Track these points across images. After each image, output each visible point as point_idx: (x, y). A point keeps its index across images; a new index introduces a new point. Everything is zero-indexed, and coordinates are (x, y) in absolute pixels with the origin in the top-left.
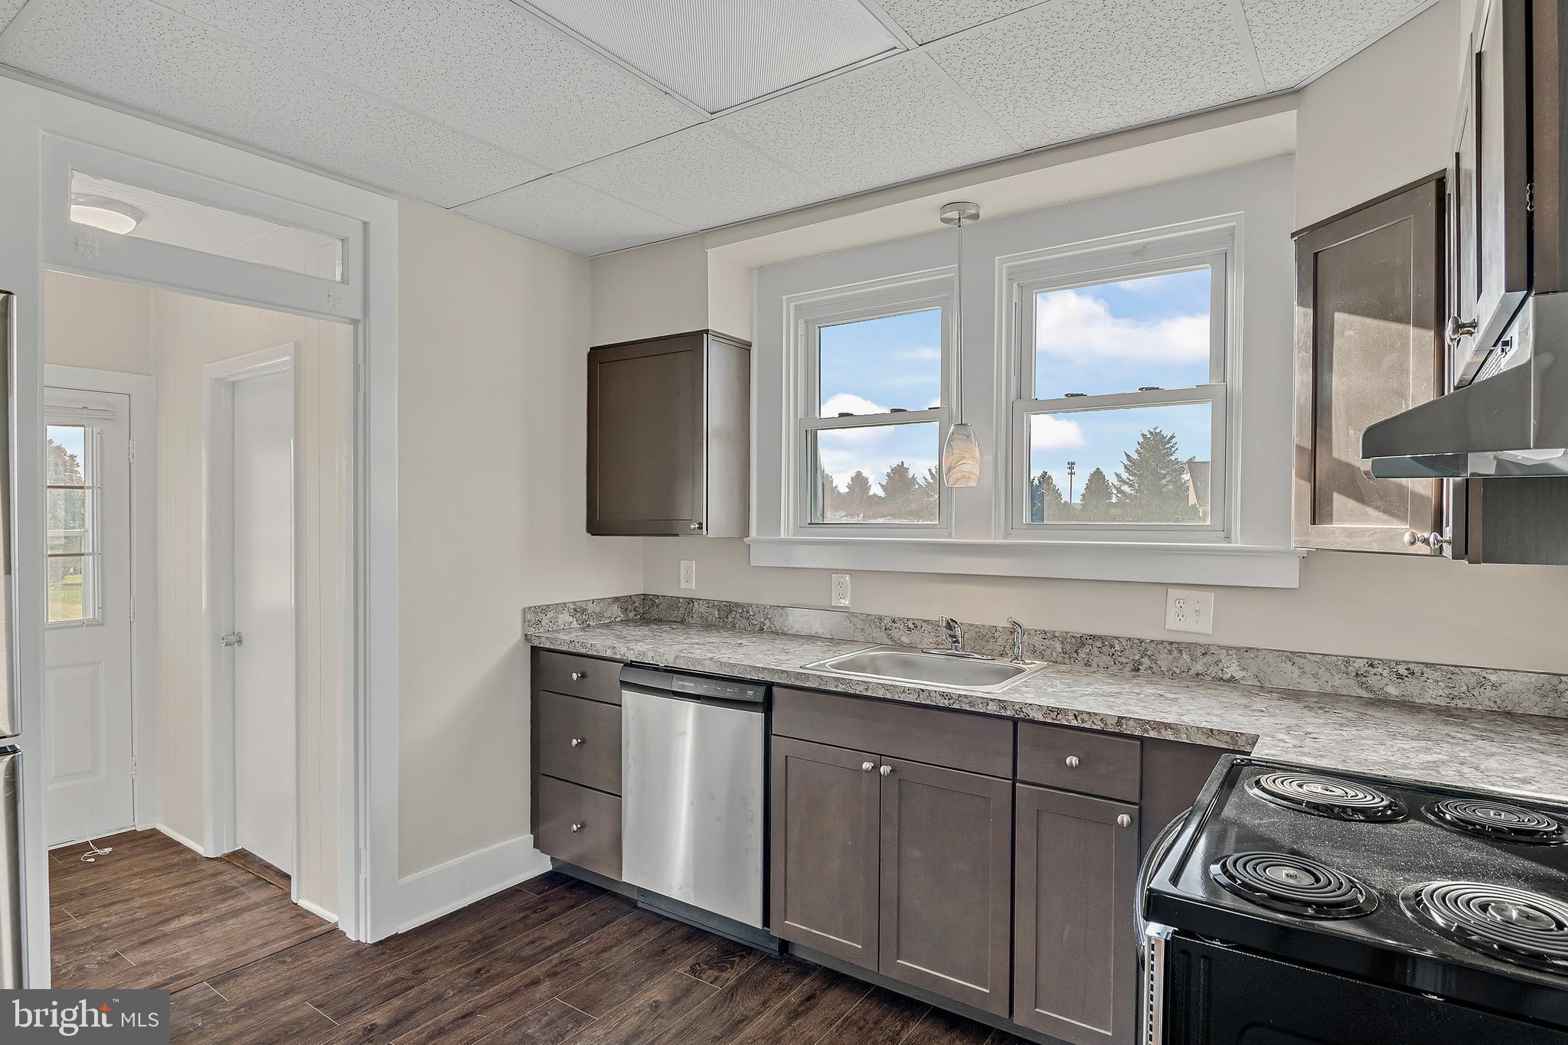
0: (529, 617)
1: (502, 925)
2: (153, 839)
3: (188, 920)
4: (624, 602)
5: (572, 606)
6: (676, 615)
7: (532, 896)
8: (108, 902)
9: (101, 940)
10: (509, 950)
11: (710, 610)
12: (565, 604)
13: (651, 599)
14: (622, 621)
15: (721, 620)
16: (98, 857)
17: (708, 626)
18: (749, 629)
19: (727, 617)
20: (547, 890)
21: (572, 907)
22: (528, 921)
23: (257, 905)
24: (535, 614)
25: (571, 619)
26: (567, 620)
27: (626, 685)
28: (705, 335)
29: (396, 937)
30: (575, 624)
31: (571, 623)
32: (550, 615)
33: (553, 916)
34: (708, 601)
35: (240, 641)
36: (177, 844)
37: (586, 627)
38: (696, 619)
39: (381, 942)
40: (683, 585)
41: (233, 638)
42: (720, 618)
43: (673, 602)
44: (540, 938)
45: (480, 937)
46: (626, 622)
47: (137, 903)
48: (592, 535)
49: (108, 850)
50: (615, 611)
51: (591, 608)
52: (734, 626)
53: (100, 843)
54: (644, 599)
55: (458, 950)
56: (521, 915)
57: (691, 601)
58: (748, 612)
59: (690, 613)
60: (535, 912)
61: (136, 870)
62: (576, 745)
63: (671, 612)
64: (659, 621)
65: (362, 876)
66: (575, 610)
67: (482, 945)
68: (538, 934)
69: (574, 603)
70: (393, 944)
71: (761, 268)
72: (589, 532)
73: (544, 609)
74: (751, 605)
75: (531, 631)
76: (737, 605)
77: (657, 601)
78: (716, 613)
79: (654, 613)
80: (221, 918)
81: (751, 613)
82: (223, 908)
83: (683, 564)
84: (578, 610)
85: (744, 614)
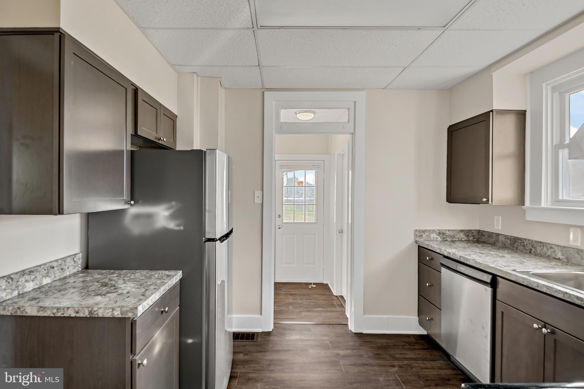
0: (417, 233)
1: (395, 344)
2: (326, 286)
3: (320, 309)
4: (468, 233)
5: (438, 231)
6: (492, 240)
7: (413, 340)
8: (307, 298)
9: (301, 307)
10: (392, 352)
11: (506, 240)
12: (434, 230)
13: (481, 232)
14: (465, 240)
15: (511, 245)
16: (312, 287)
17: (504, 247)
18: (524, 251)
19: (514, 244)
20: (419, 340)
21: (424, 349)
22: (405, 347)
23: (337, 311)
24: (419, 233)
25: (437, 236)
26: (435, 237)
27: (442, 265)
28: (491, 113)
29: (362, 334)
30: (439, 239)
31: (437, 238)
32: (426, 234)
33: (415, 349)
34: (505, 236)
35: (342, 232)
36: (330, 289)
37: (444, 240)
38: (500, 244)
39: (357, 333)
40: (496, 227)
41: (341, 231)
42: (511, 244)
43: (490, 234)
44: (405, 354)
45: (386, 344)
46: (468, 241)
47: (313, 301)
48: (449, 203)
49: (315, 286)
50: (462, 235)
51: (448, 233)
52: (517, 249)
53: (314, 284)
54: (478, 232)
55: (376, 345)
56: (405, 344)
57: (498, 235)
58: (524, 243)
59: (498, 240)
60: (410, 345)
61: (318, 293)
62: (428, 286)
63: (489, 239)
64: (484, 242)
65: (352, 309)
66: (439, 233)
67: (385, 348)
68: (405, 352)
69: (439, 230)
70: (359, 335)
71: (532, 73)
72: (447, 202)
73: (424, 231)
74: (525, 239)
75: (418, 239)
76: (519, 239)
77: (484, 233)
78: (509, 242)
79: (483, 239)
80: (327, 311)
81: (525, 244)
82: (329, 309)
83: (496, 217)
84: (441, 233)
85: (522, 244)
